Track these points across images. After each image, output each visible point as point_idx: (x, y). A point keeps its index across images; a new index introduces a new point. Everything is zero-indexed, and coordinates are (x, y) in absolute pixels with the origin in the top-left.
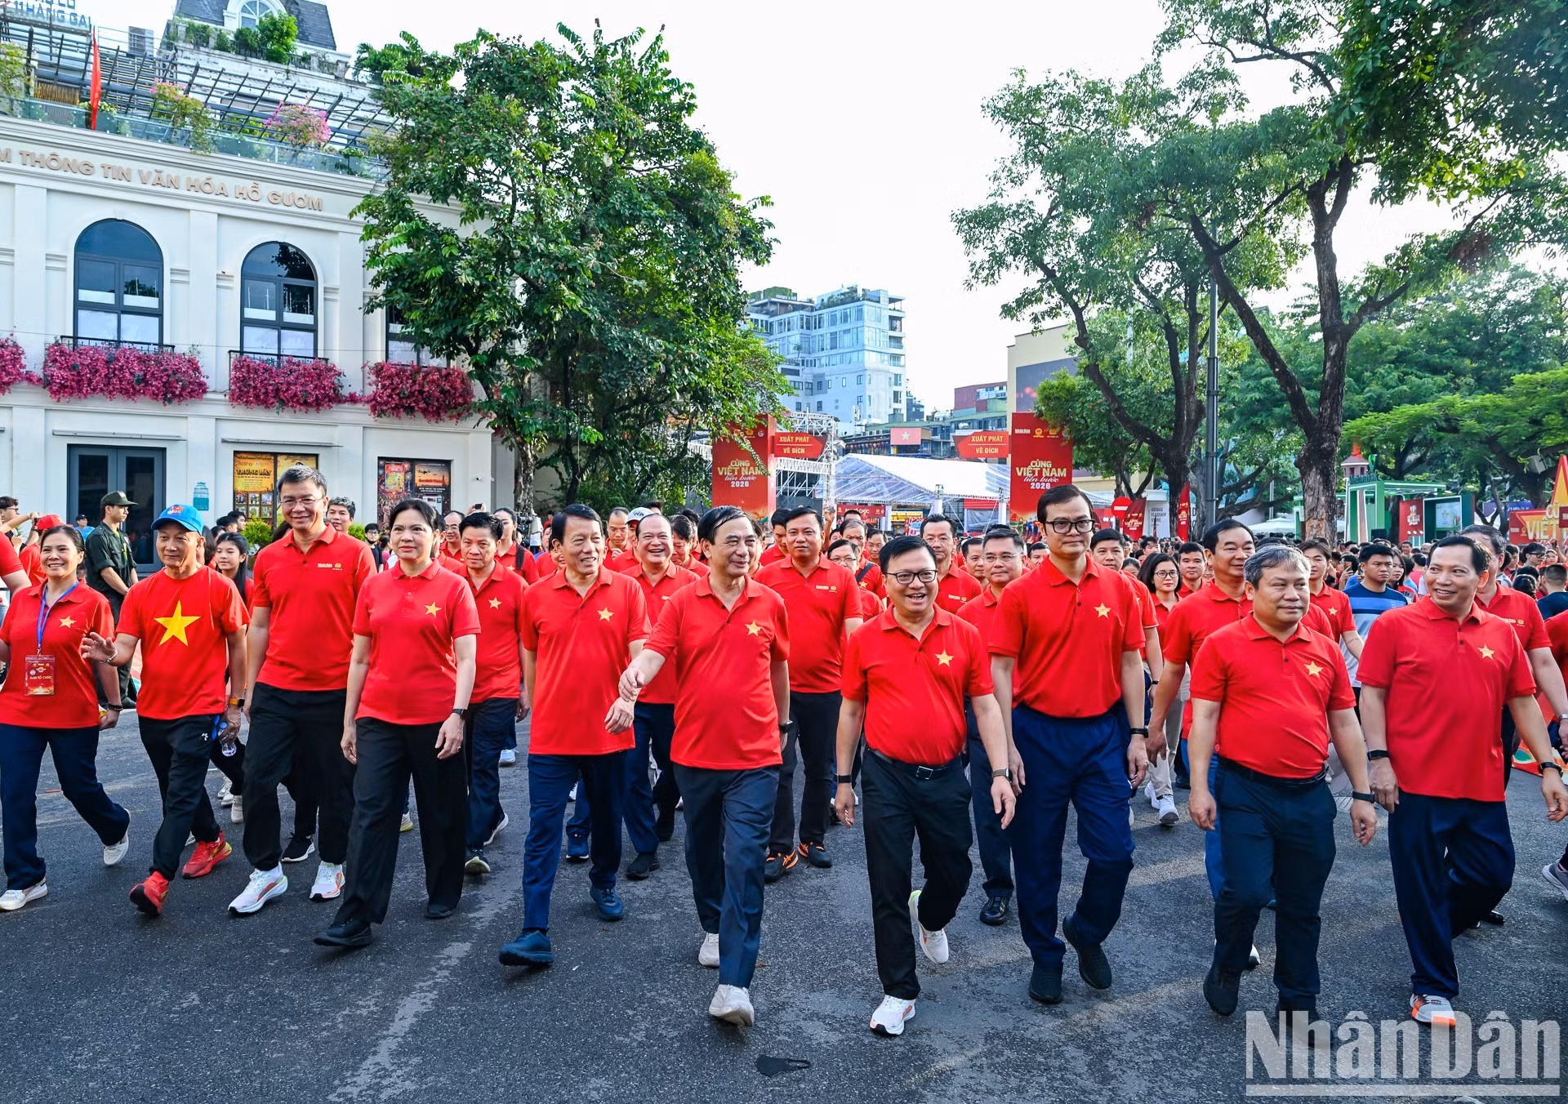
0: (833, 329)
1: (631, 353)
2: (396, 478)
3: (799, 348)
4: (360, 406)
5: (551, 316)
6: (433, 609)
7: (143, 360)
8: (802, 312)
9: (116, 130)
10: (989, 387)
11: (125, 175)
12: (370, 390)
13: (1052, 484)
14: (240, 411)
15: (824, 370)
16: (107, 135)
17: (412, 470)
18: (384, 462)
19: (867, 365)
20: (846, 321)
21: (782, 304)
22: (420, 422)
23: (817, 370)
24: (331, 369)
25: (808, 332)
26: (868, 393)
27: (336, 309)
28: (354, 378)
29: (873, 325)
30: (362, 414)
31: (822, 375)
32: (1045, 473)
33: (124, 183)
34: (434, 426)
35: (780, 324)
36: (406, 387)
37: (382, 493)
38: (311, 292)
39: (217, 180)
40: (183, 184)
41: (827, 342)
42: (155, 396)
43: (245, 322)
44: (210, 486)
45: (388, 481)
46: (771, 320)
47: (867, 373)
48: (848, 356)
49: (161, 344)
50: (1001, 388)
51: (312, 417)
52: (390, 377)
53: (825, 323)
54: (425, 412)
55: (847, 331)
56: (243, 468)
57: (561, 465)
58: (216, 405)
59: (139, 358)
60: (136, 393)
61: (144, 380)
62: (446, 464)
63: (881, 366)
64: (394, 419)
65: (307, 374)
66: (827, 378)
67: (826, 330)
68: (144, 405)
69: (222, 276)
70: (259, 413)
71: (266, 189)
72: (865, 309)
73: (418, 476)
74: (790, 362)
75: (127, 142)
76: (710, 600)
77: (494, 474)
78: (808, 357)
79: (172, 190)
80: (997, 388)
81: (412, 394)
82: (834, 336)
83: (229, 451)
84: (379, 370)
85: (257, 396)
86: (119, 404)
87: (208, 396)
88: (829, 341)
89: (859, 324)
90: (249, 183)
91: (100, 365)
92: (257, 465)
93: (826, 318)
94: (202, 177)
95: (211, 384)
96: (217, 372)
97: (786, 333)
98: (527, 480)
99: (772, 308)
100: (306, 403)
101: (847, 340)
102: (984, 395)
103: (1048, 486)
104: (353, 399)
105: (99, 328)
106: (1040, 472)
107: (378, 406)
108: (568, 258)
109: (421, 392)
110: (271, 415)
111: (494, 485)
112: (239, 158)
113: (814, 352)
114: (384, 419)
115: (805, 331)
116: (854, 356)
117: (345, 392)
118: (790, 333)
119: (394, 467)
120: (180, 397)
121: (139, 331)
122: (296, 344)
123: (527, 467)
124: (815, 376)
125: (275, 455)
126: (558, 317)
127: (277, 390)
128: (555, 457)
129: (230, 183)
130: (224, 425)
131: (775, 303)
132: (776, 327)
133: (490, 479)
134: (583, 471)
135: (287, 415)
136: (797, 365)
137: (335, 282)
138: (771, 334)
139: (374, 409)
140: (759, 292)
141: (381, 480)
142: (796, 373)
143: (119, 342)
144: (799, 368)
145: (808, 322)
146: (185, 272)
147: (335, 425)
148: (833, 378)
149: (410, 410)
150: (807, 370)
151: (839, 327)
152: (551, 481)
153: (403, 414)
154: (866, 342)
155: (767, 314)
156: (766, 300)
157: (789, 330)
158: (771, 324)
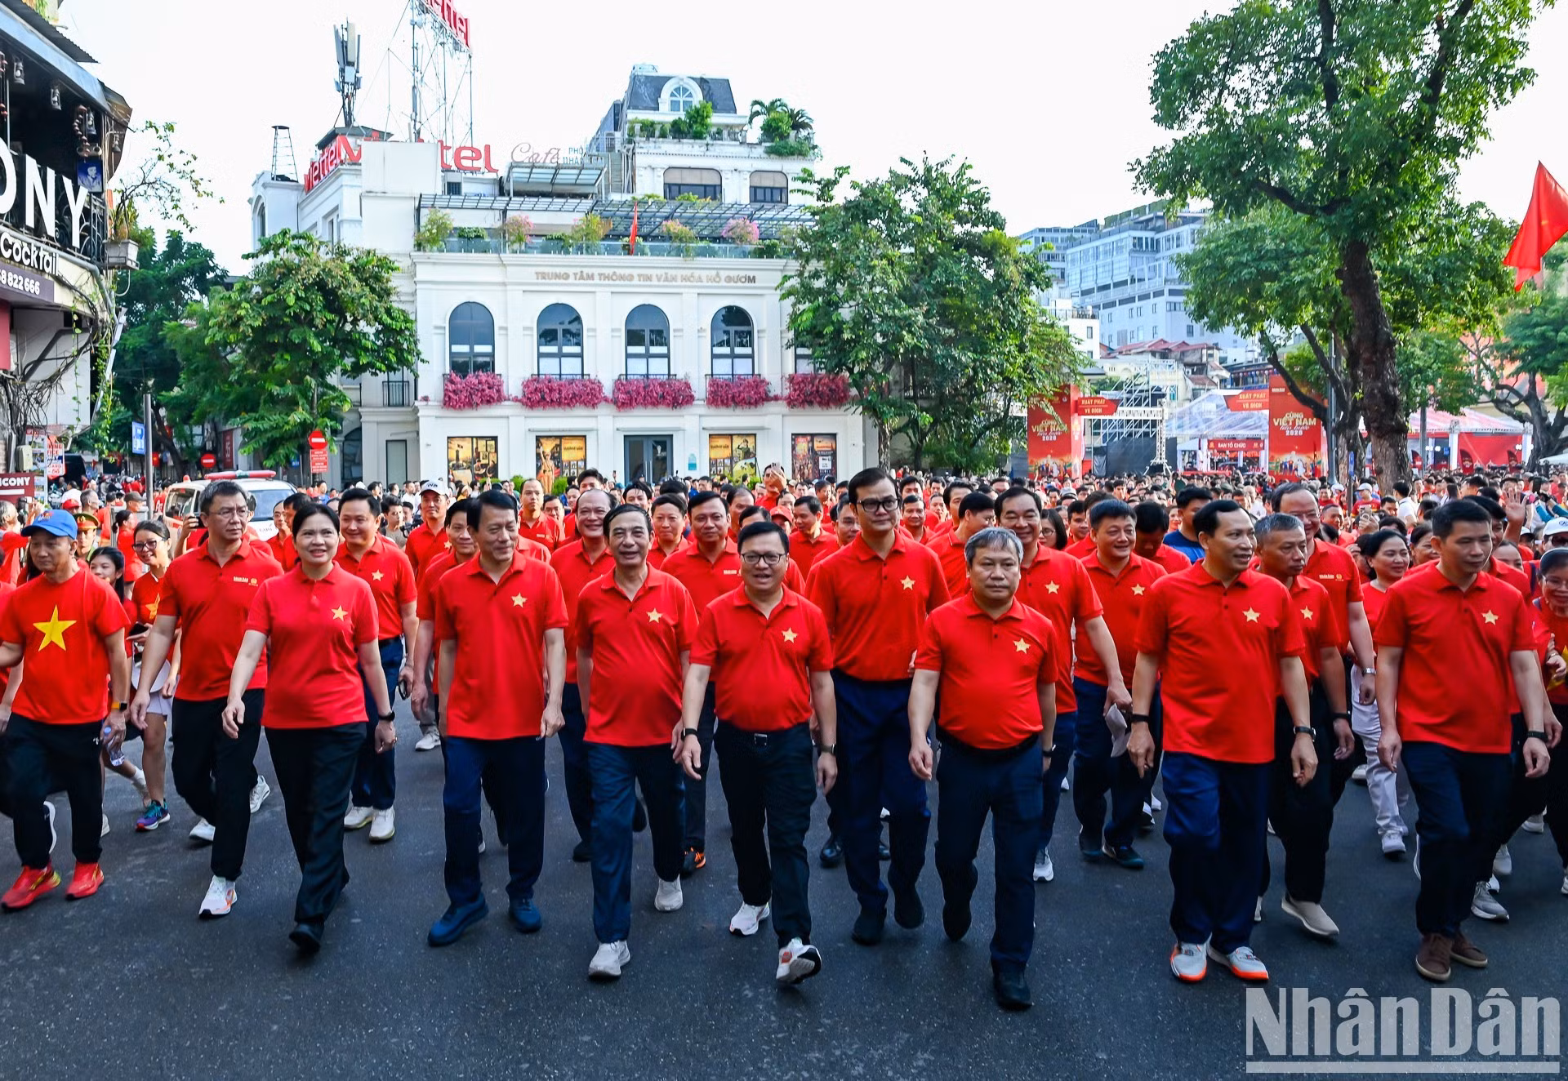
1: (950, 365)
2: (803, 446)
4: (780, 402)
5: (898, 350)
7: (662, 385)
9: (643, 254)
11: (649, 278)
12: (786, 393)
13: (1304, 431)
14: (713, 410)
16: (639, 257)
17: (812, 441)
18: (795, 436)
22: (817, 409)
24: (763, 381)
27: (765, 342)
28: (777, 385)
30: (781, 407)
32: (1298, 422)
33: (648, 283)
34: (826, 412)
35: (1168, 242)
36: (809, 389)
37: (794, 456)
38: (750, 333)
39: (697, 273)
40: (679, 278)
42: (668, 405)
43: (714, 356)
44: (697, 456)
45: (797, 448)
46: (1157, 236)
49: (669, 374)
51: (753, 411)
52: (799, 383)
54: (820, 404)
56: (714, 444)
57: (910, 432)
58: (699, 407)
59: (660, 384)
60: (659, 403)
61: (663, 397)
62: (834, 436)
64: (800, 409)
65: (749, 386)
68: (662, 411)
69: (701, 330)
70: (723, 410)
71: (723, 274)
73: (816, 444)
75: (648, 260)
77: (864, 440)
79: (674, 283)
81: (812, 393)
83: (706, 435)
84: (791, 379)
85: (722, 401)
86: (650, 411)
87: (695, 402)
90: (714, 273)
91: (641, 390)
92: (722, 442)
94: (688, 273)
95: (696, 396)
96: (700, 388)
97: (1175, 250)
98: (886, 446)
99: (1159, 223)
100: (750, 404)
103: (1301, 433)
104: (776, 398)
105: (638, 367)
106: (1294, 422)
107: (791, 402)
108: (906, 318)
109: (817, 391)
110: (729, 411)
111: (864, 448)
112: (708, 259)
114: (795, 409)
117: (772, 394)
118: (1180, 249)
119: (801, 439)
120: (681, 405)
121: (658, 368)
122: (743, 368)
123: (885, 438)
125: (731, 435)
126: (902, 351)
127: (733, 397)
128: (906, 426)
129: (704, 274)
130: (703, 419)
131: (1162, 217)
132: (1163, 243)
133: (861, 444)
134: (926, 434)
135: (739, 411)
137: (764, 326)
138: (1158, 251)
139: (789, 404)
141: (794, 448)
143: (648, 375)
146: (681, 330)
147: (765, 415)
149: (811, 403)
152: (903, 444)
153: (807, 406)
155: (1152, 230)
156: (1151, 215)
157: (1178, 246)
158: (1158, 241)
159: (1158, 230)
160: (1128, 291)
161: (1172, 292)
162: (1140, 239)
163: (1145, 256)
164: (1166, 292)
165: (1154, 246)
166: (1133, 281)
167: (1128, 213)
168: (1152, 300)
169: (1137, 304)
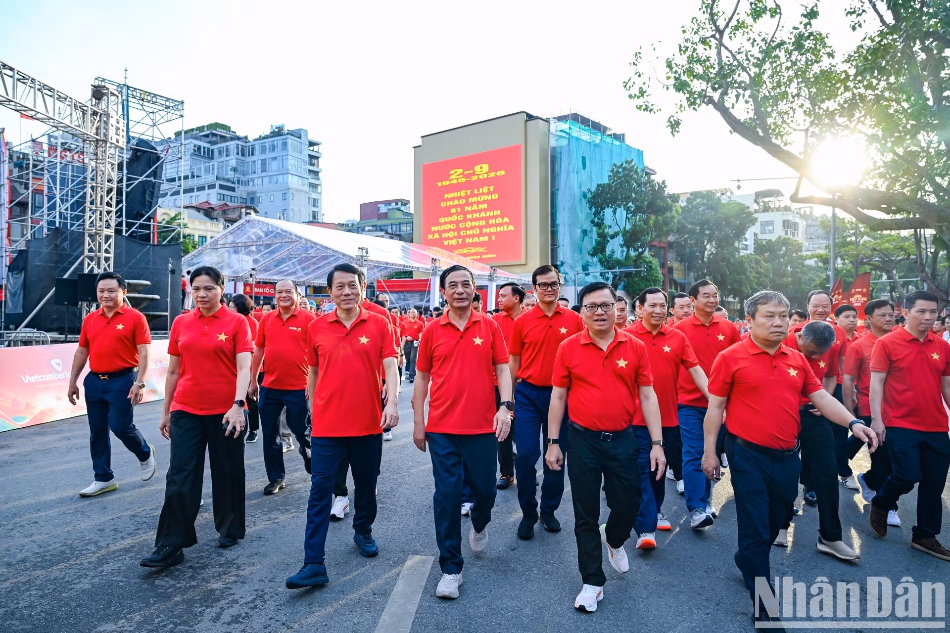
0: (263, 157)
3: (235, 170)
6: (222, 337)
8: (237, 142)
10: (388, 203)
15: (255, 189)
19: (290, 186)
20: (273, 150)
21: (222, 137)
23: (250, 188)
25: (243, 158)
26: (291, 207)
29: (296, 155)
31: (255, 193)
35: (220, 152)
41: (259, 165)
46: (212, 148)
47: (291, 191)
48: (275, 178)
50: (397, 204)
53: (257, 152)
55: (275, 158)
63: (301, 188)
66: (258, 195)
67: (258, 157)
72: (289, 142)
74: (228, 180)
76: (449, 326)
78: (242, 178)
80: (393, 204)
82: (264, 162)
88: (259, 166)
89: (284, 153)
93: (257, 148)
97: (224, 158)
99: (214, 139)
101: (274, 166)
102: (383, 209)
113: (248, 174)
115: (240, 157)
116: (280, 178)
118: (228, 158)
124: (248, 193)
131: (216, 135)
132: (216, 153)
136: (233, 183)
138: (212, 158)
140: (203, 127)
142: (233, 189)
144: (236, 186)
145: (243, 150)
148: (263, 195)
150: (242, 188)
151: (268, 155)
154: (290, 167)
155: (209, 142)
156: (208, 132)
157: (227, 156)
158: (212, 151)
159: (213, 143)
160: (191, 183)
161: (221, 187)
162: (199, 148)
163: (203, 160)
164: (217, 186)
165: (210, 155)
166: (193, 177)
167: (192, 130)
168: (207, 191)
169: (196, 193)
